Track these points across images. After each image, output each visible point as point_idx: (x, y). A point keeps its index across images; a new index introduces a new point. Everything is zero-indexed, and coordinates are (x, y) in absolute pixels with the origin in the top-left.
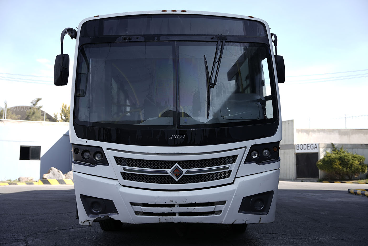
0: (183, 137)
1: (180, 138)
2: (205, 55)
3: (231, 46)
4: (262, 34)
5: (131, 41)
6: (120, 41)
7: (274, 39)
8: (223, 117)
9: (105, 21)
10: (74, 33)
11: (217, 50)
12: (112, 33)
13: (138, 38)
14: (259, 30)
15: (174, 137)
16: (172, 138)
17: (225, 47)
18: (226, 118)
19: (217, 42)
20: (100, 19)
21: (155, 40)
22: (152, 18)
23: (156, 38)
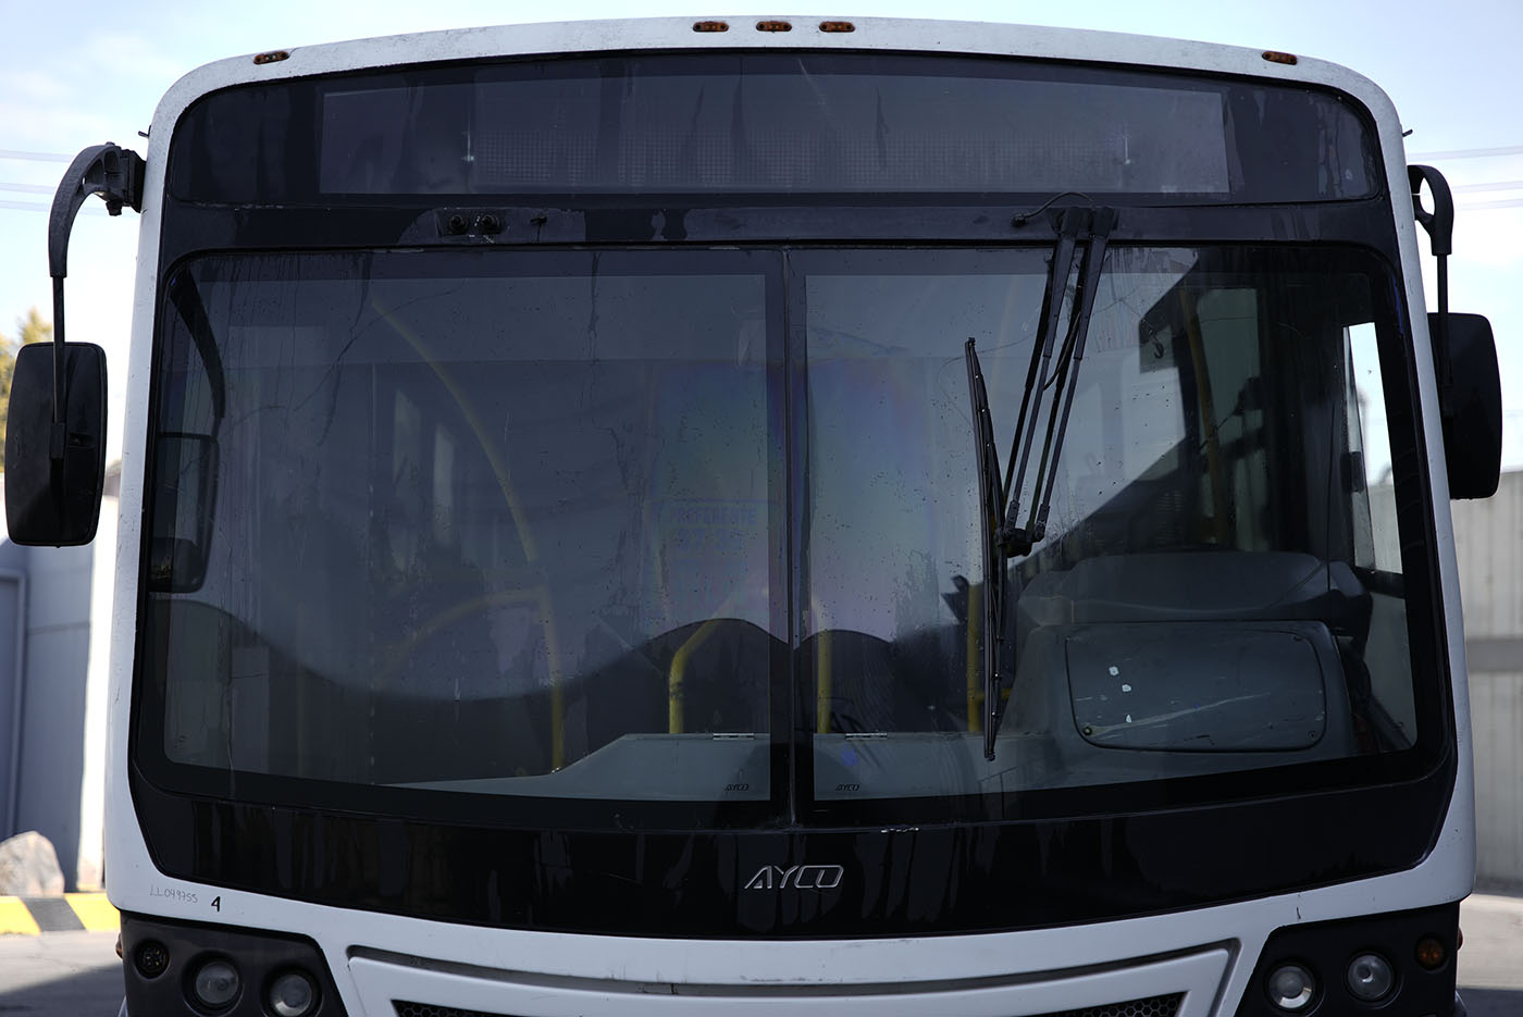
0: (830, 878)
1: (814, 883)
2: (972, 341)
3: (1144, 271)
4: (1353, 181)
5: (503, 238)
6: (432, 242)
7: (1428, 204)
8: (1085, 735)
9: (327, 95)
10: (123, 178)
11: (1054, 304)
12: (377, 182)
13: (542, 222)
14: (1331, 148)
15: (777, 878)
16: (765, 885)
17: (1103, 277)
18: (1104, 740)
19: (1053, 244)
20: (297, 79)
21: (655, 239)
22: (635, 79)
23: (659, 222)
